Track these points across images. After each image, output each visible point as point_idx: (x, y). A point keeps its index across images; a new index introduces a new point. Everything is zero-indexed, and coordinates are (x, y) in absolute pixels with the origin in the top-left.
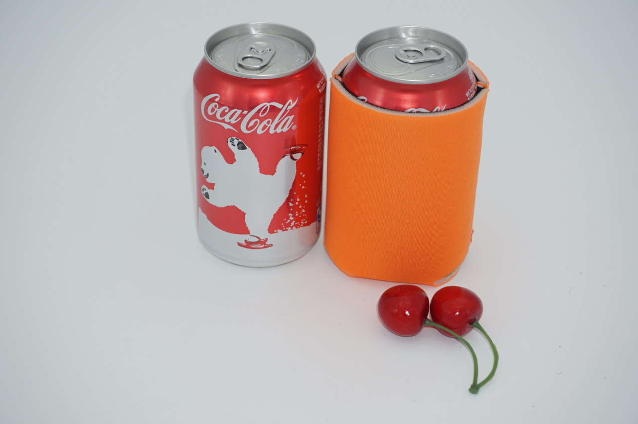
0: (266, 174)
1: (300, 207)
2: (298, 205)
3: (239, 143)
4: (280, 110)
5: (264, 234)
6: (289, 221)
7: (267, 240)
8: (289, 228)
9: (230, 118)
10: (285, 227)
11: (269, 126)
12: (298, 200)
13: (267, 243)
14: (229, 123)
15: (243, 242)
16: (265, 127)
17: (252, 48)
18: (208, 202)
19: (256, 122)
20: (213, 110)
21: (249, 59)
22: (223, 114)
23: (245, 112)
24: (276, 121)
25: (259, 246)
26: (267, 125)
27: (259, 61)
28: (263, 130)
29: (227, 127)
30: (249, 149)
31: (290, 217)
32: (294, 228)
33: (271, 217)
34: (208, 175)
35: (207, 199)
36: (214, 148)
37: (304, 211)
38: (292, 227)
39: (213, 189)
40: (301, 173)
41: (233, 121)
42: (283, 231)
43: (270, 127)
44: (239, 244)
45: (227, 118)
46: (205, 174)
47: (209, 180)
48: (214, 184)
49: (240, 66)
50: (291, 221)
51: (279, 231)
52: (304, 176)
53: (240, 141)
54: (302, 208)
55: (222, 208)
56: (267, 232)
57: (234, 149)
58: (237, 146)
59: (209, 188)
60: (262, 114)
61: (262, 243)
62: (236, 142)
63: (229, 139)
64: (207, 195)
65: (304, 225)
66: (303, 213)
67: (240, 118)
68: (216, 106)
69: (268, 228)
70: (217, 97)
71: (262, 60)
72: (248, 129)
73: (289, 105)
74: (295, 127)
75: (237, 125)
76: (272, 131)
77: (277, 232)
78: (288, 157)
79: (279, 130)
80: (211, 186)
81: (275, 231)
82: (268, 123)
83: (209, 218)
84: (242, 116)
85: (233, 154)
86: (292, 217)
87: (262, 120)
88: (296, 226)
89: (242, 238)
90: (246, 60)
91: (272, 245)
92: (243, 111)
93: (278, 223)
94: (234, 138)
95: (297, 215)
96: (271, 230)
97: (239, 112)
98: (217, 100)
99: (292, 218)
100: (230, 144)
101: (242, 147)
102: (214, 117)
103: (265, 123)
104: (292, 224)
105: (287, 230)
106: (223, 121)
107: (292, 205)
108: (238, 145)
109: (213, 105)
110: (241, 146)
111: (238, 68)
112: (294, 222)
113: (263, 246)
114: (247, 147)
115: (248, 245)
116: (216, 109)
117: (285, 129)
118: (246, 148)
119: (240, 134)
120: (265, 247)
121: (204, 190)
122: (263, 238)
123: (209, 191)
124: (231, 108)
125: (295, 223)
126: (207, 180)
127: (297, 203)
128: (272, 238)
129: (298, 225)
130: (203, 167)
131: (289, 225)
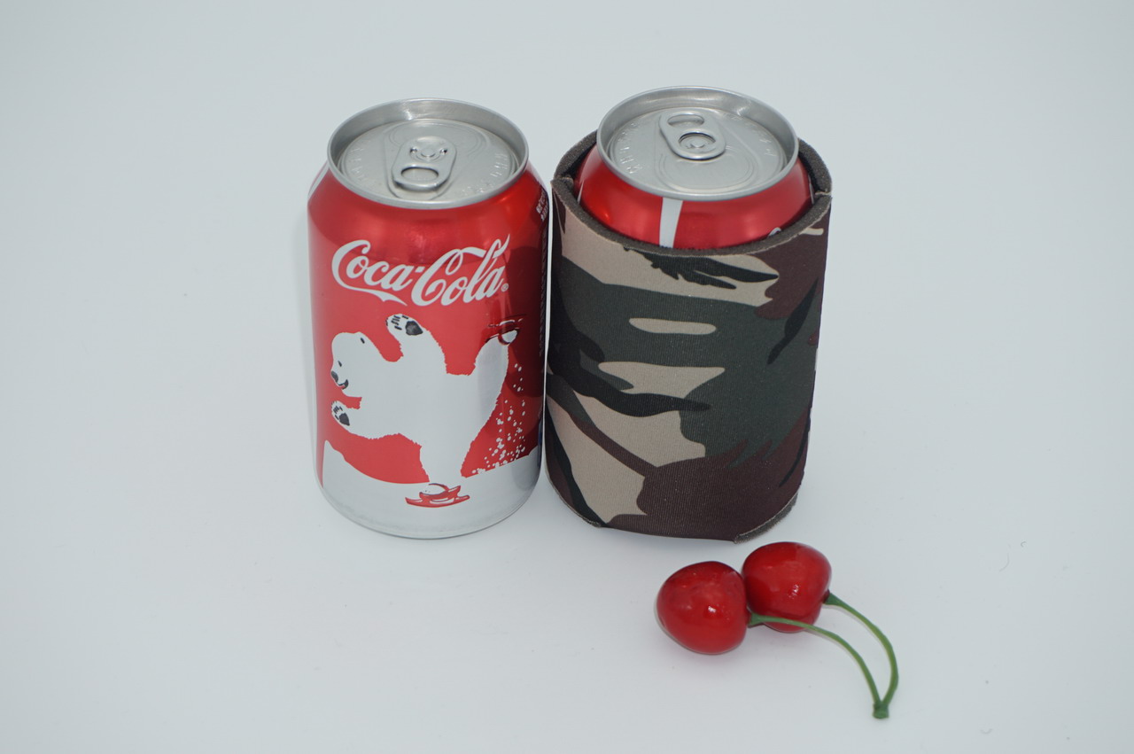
0: (458, 374)
1: (515, 424)
2: (512, 422)
3: (409, 324)
4: (481, 259)
5: (453, 479)
6: (496, 451)
7: (459, 488)
8: (498, 464)
9: (392, 282)
10: (491, 463)
11: (462, 289)
12: (511, 412)
13: (460, 494)
14: (390, 291)
15: (416, 497)
16: (456, 291)
17: (412, 150)
18: (347, 431)
19: (440, 286)
20: (357, 269)
21: (414, 171)
22: (378, 275)
23: (420, 269)
24: (475, 280)
25: (445, 500)
26: (459, 288)
27: (433, 175)
28: (452, 297)
29: (385, 297)
30: (426, 334)
31: (497, 444)
32: (505, 462)
33: (467, 448)
34: (346, 383)
35: (345, 426)
36: (359, 335)
37: (520, 430)
38: (501, 462)
39: (358, 407)
40: (516, 366)
41: (397, 286)
42: (487, 469)
43: (464, 291)
44: (409, 502)
45: (385, 283)
46: (341, 381)
47: (347, 392)
48: (360, 399)
49: (399, 185)
50: (500, 451)
51: (480, 470)
52: (520, 369)
53: (411, 319)
54: (518, 425)
55: (375, 440)
56: (460, 474)
57: (401, 336)
58: (404, 330)
59: (349, 407)
60: (450, 271)
61: (451, 495)
62: (403, 323)
63: (391, 318)
64: (345, 419)
65: (522, 455)
66: (519, 435)
67: (410, 281)
68: (363, 262)
69: (461, 467)
70: (366, 246)
71: (436, 173)
72: (425, 298)
73: (497, 249)
74: (505, 287)
75: (405, 294)
76: (467, 299)
77: (477, 473)
78: (495, 340)
79: (480, 295)
80: (354, 403)
81: (474, 472)
82: (461, 284)
83: (347, 459)
84: (415, 277)
85: (397, 344)
86: (502, 443)
87: (450, 280)
88: (508, 459)
89: (414, 490)
90: (407, 174)
91: (468, 497)
92: (416, 268)
93: (478, 458)
94: (400, 315)
95: (509, 439)
96: (467, 471)
97: (409, 269)
98: (365, 251)
99: (501, 446)
100: (391, 328)
101: (414, 330)
102: (360, 282)
103: (455, 284)
104: (502, 456)
105: (494, 467)
106: (379, 288)
107: (502, 423)
108: (407, 327)
109: (357, 261)
110: (412, 328)
111: (398, 191)
112: (504, 452)
113: (452, 500)
114: (423, 329)
115: (426, 501)
116: (364, 268)
117: (490, 293)
118: (421, 332)
119: (410, 309)
120: (455, 502)
121: (336, 409)
122: (451, 486)
123: (350, 412)
124: (393, 265)
125: (506, 454)
126: (344, 391)
127: (509, 419)
128: (468, 485)
129: (510, 455)
130: (335, 368)
131: (496, 459)
